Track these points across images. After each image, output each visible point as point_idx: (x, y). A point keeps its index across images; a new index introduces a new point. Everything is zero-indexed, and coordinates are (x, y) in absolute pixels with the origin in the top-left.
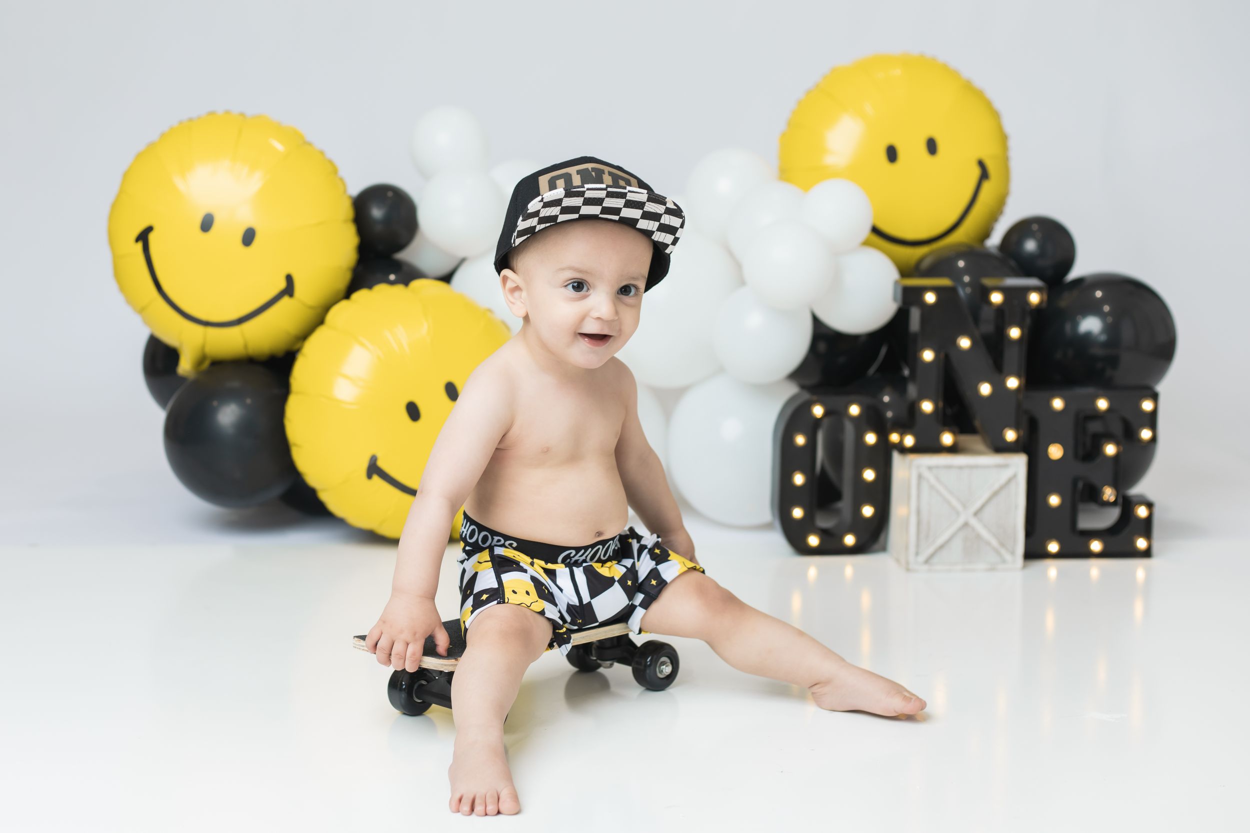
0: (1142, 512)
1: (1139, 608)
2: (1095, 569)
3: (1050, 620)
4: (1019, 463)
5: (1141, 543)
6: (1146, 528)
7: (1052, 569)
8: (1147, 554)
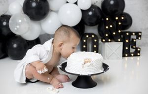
0: (139, 50)
1: (138, 63)
2: (132, 58)
3: (126, 65)
4: (122, 43)
5: (139, 54)
6: (139, 52)
7: (126, 58)
8: (139, 56)
